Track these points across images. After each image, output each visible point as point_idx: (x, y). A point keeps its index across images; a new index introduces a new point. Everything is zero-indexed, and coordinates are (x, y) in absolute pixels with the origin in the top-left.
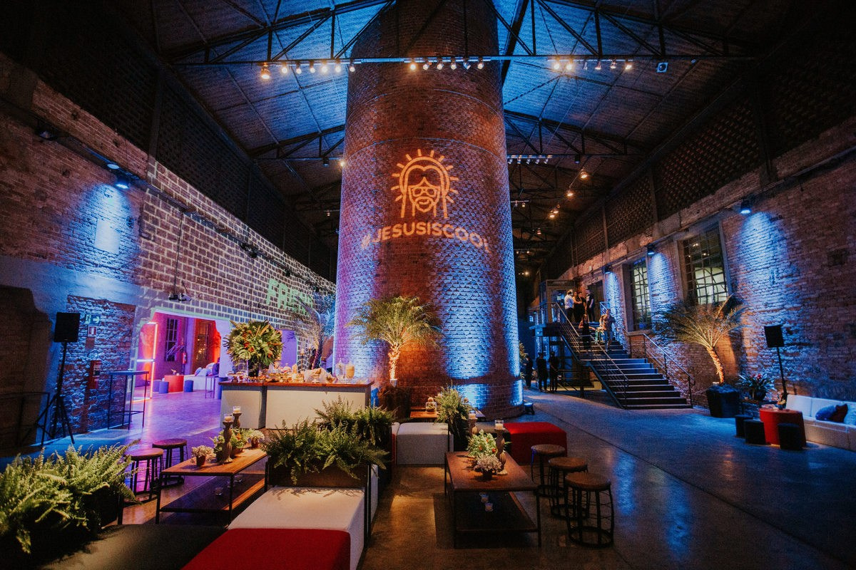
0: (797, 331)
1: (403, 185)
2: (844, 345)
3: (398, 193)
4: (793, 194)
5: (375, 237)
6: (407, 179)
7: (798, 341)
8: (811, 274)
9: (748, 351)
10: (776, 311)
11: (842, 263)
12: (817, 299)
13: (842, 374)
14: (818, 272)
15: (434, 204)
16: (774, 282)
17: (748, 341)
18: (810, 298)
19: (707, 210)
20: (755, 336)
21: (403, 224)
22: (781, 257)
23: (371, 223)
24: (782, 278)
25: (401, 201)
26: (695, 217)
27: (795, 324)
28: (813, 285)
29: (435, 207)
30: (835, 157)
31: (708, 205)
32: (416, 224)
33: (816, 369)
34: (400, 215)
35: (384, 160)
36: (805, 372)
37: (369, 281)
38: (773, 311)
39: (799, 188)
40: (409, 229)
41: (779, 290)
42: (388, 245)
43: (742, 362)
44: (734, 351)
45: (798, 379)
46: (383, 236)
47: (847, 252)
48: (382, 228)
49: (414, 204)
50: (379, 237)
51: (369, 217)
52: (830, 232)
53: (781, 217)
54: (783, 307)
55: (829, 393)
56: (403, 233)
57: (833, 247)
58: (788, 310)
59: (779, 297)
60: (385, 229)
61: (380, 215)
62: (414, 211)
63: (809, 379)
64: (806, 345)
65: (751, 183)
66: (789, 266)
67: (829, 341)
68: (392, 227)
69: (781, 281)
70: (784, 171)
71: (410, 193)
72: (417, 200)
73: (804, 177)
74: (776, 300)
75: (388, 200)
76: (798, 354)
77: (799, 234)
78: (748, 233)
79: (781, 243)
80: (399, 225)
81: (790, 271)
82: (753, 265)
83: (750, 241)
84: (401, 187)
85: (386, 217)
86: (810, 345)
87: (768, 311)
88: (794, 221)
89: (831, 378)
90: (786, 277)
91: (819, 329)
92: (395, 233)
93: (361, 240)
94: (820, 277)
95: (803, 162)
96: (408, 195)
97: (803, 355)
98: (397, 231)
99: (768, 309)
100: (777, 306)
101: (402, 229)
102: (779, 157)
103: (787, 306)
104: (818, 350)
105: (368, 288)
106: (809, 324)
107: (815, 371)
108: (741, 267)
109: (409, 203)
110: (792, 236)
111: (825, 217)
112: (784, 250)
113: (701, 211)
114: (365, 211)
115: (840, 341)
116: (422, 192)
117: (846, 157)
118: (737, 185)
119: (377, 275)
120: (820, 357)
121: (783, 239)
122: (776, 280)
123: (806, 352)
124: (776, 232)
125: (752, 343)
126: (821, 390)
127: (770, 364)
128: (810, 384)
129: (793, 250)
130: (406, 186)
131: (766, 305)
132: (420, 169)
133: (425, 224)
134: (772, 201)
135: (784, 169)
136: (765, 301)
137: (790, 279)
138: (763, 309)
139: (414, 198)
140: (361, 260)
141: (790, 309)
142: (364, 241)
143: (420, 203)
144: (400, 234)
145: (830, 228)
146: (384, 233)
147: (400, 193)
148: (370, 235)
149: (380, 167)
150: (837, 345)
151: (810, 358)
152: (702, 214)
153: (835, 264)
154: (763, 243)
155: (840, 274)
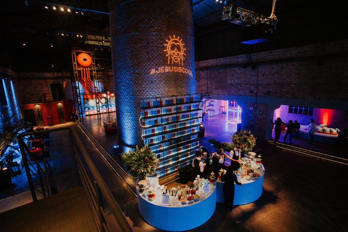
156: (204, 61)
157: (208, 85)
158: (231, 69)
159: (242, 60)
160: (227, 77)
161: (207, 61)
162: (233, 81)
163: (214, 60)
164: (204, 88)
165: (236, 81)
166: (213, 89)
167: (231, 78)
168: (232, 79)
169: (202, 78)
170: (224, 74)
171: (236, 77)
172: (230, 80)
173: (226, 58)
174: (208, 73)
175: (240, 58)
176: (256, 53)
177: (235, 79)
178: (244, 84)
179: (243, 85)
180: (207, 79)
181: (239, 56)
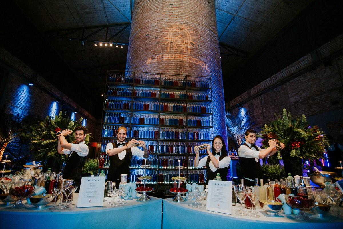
156: (255, 87)
157: (264, 114)
158: (292, 82)
159: (306, 62)
160: (288, 94)
161: (259, 84)
162: (298, 97)
163: (267, 80)
164: (260, 119)
165: (304, 95)
166: (271, 117)
167: (294, 93)
168: (295, 95)
169: (256, 107)
170: (283, 92)
171: (301, 90)
172: (293, 97)
173: (281, 71)
174: (263, 98)
175: (301, 62)
176: (327, 44)
177: (300, 92)
178: (317, 95)
179: (316, 98)
180: (262, 106)
181: (300, 60)
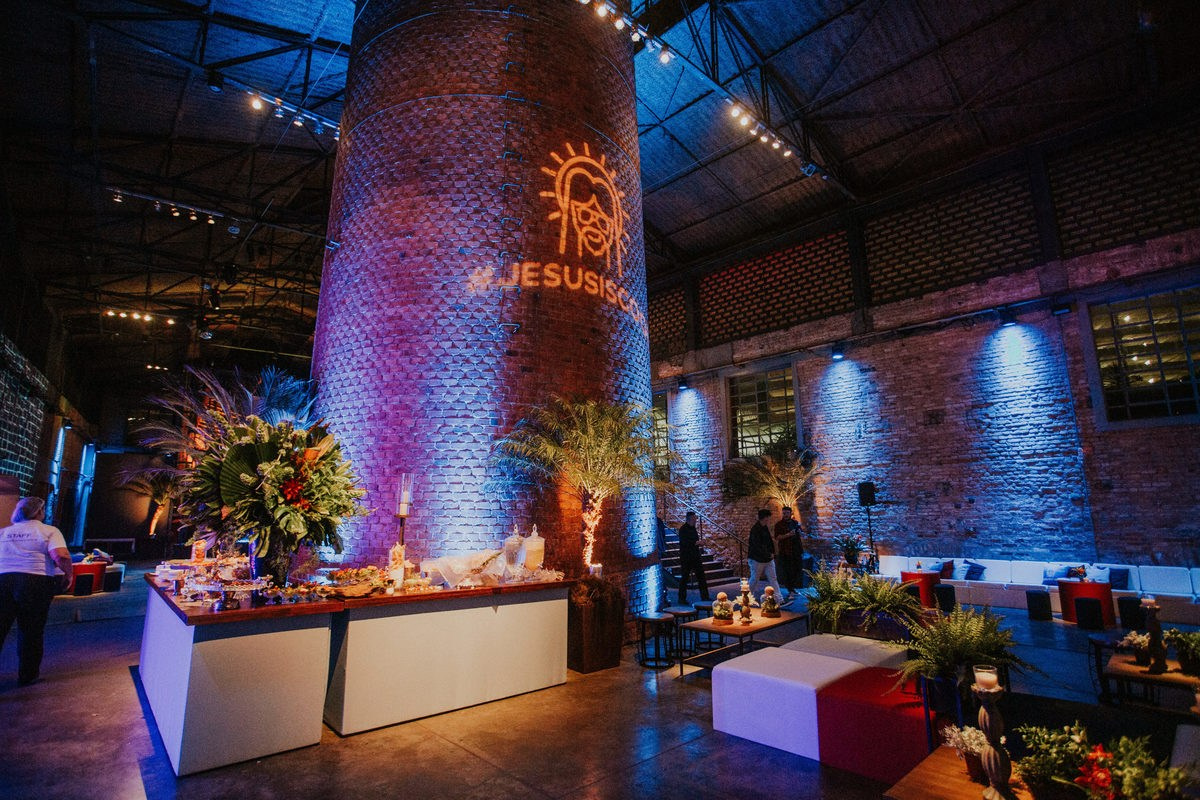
0: (884, 489)
1: (563, 194)
2: (936, 503)
3: (552, 205)
4: (889, 349)
5: (507, 276)
6: (568, 187)
7: (884, 499)
8: (904, 431)
9: (819, 511)
10: (860, 467)
11: (938, 423)
12: (909, 457)
13: (930, 532)
14: (912, 430)
15: (607, 246)
16: (860, 437)
17: (822, 500)
18: (901, 456)
19: (776, 347)
20: (831, 494)
21: (562, 266)
22: (871, 410)
23: (493, 246)
24: (870, 432)
25: (558, 221)
26: (757, 352)
27: (883, 482)
28: (906, 442)
29: (608, 252)
30: (943, 320)
31: (779, 341)
32: (584, 273)
33: (904, 527)
34: (558, 248)
35: (523, 134)
36: (890, 532)
37: (490, 361)
38: (856, 467)
39: (898, 343)
40: (574, 279)
41: (866, 445)
42: (535, 299)
43: (811, 523)
44: (800, 510)
45: (882, 539)
46: (525, 277)
47: (944, 413)
48: (521, 262)
49: (581, 237)
50: (515, 277)
51: (488, 232)
52: (928, 391)
53: (874, 369)
54: (869, 463)
55: (915, 551)
56: (563, 281)
57: (930, 406)
58: (875, 466)
59: (866, 453)
60: (527, 266)
61: (517, 235)
62: (580, 248)
63: (894, 538)
64: (893, 503)
65: (841, 326)
66: (880, 421)
67: (920, 499)
68: (543, 265)
69: (869, 435)
70: (881, 322)
71: (574, 214)
72: (585, 230)
73: (906, 331)
74: (861, 456)
75: (535, 211)
76: (883, 512)
77: (891, 389)
78: (831, 379)
79: (872, 395)
80: (555, 266)
81: (880, 426)
82: (835, 416)
83: (834, 390)
84: (559, 196)
85: (527, 241)
86: (898, 503)
87: (850, 467)
88: (889, 375)
89: (919, 536)
90: (875, 431)
91: (909, 487)
92: (548, 278)
93: (465, 274)
94: (914, 435)
95: (905, 318)
96: (570, 216)
97: (890, 513)
98: (553, 277)
99: (851, 464)
100: (862, 462)
101: (561, 273)
102: (877, 307)
103: (874, 463)
104: (907, 508)
105: (489, 377)
106: (899, 482)
107: (902, 530)
108: (818, 416)
109: (572, 233)
110: (886, 390)
111: (924, 376)
112: (876, 403)
113: (766, 347)
114: (476, 218)
115: (931, 499)
116: (592, 220)
117: (951, 323)
118: (821, 326)
119: (509, 353)
120: (908, 515)
121: (875, 392)
122: (863, 435)
123: (894, 510)
124: (867, 384)
125: (827, 501)
126: (908, 549)
127: (849, 524)
128: (895, 543)
129: (886, 405)
130: (567, 199)
131: (848, 460)
132: (587, 178)
133: (596, 277)
134: (865, 351)
135: (882, 320)
136: (848, 456)
137: (881, 434)
138: (845, 464)
139: (581, 226)
140: (466, 316)
141: (878, 465)
142: (474, 278)
143: (589, 236)
144: (558, 282)
145: (928, 387)
146: (526, 274)
147: (557, 208)
148: (490, 270)
149: (515, 144)
150: (927, 503)
151: (898, 516)
152: (766, 350)
153: (930, 423)
154: (849, 393)
155: (936, 433)
